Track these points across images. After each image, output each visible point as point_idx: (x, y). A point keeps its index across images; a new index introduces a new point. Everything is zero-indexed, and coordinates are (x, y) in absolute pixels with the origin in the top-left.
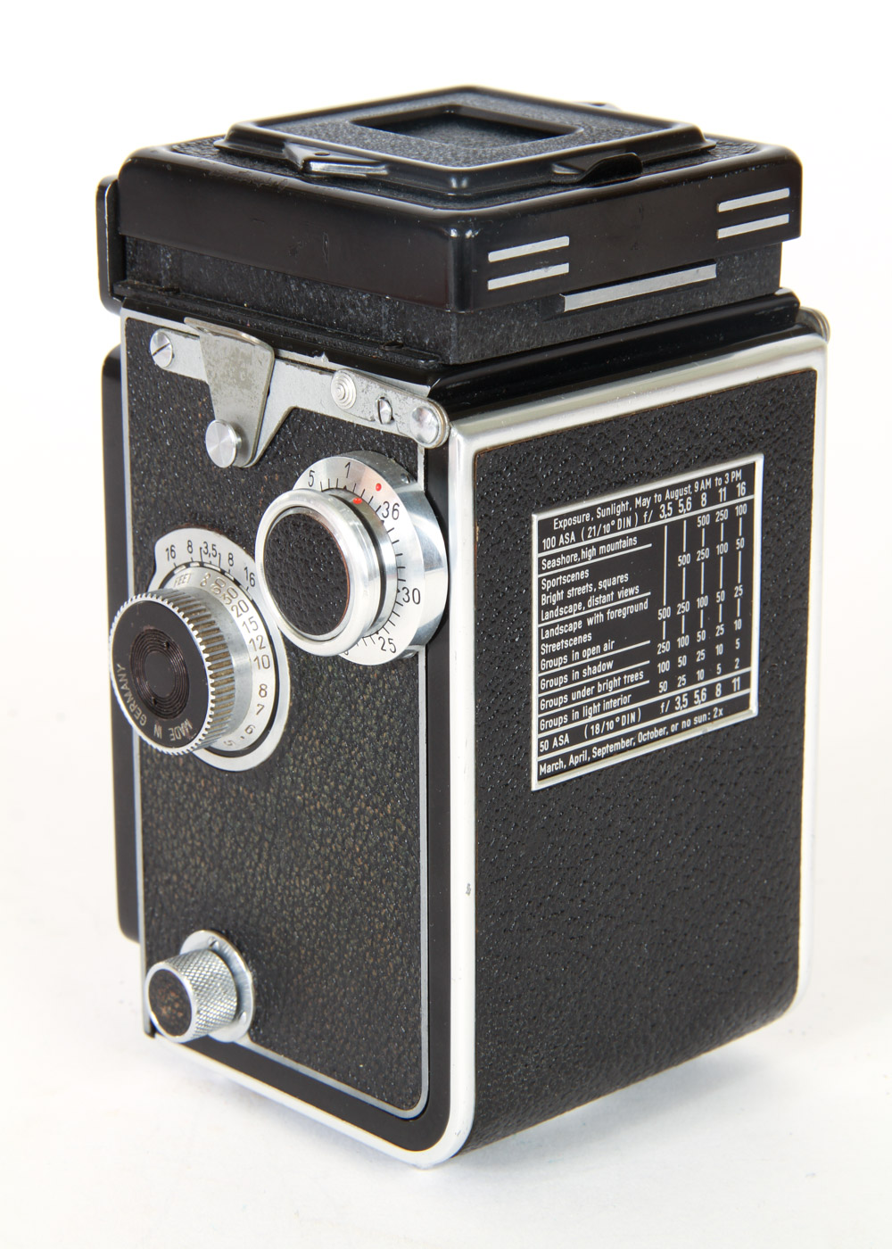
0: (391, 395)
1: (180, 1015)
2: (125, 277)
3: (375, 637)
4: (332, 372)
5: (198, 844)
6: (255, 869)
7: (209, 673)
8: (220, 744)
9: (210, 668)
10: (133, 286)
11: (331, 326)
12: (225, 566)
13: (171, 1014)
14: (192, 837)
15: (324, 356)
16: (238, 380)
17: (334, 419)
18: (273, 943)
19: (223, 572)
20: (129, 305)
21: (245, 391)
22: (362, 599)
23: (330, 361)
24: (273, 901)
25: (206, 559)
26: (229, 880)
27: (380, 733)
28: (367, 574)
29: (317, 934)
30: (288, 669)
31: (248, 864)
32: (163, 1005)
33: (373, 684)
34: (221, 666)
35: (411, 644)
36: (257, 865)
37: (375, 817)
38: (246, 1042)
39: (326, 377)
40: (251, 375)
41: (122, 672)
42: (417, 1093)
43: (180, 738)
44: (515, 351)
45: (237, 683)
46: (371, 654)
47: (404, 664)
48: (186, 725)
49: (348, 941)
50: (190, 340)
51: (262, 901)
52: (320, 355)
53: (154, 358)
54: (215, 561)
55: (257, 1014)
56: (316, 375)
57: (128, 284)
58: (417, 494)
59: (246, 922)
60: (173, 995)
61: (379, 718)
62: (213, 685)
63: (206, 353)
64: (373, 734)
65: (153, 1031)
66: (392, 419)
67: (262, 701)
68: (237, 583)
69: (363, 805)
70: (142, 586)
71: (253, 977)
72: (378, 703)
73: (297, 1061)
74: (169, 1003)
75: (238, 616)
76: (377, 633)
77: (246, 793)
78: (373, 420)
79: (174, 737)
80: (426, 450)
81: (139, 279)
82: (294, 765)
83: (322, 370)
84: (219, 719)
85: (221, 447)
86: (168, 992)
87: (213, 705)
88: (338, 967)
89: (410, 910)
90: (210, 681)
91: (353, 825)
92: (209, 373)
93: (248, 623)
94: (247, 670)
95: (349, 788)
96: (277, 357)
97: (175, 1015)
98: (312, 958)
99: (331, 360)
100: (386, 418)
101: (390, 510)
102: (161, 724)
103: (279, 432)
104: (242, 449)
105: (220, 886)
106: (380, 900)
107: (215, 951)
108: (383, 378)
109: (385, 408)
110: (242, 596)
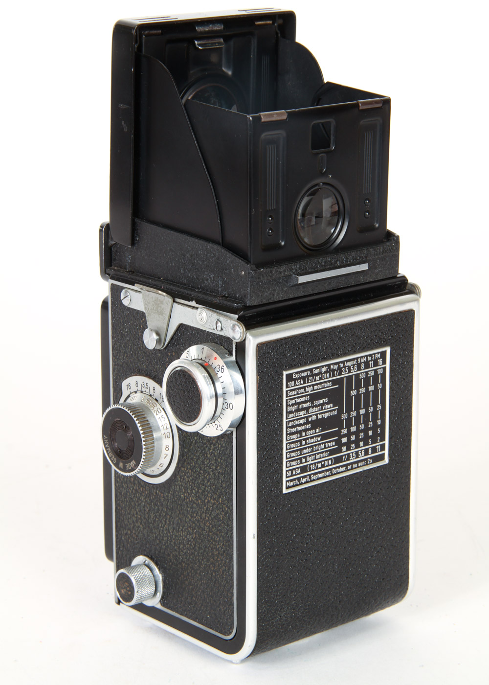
0: (221, 319)
1: (130, 593)
2: (111, 266)
3: (214, 424)
4: (197, 308)
5: (139, 517)
6: (163, 528)
7: (143, 439)
8: (148, 471)
9: (143, 437)
10: (114, 270)
11: (198, 288)
12: (152, 393)
13: (126, 593)
14: (137, 514)
15: (194, 301)
16: (158, 311)
17: (198, 329)
18: (171, 561)
19: (151, 395)
20: (112, 278)
21: (160, 316)
22: (207, 407)
23: (197, 303)
24: (171, 542)
25: (143, 389)
26: (152, 533)
27: (216, 467)
28: (209, 397)
29: (190, 556)
30: (178, 438)
31: (160, 525)
32: (122, 588)
33: (214, 445)
34: (148, 436)
35: (229, 427)
36: (164, 526)
37: (214, 504)
38: (159, 606)
39: (195, 310)
40: (163, 309)
41: (106, 439)
42: (232, 628)
43: (130, 468)
44: (276, 300)
45: (155, 444)
46: (212, 432)
47: (226, 436)
48: (133, 462)
49: (203, 560)
50: (137, 293)
51: (167, 542)
52: (192, 301)
53: (123, 301)
54: (147, 390)
55: (164, 593)
56: (190, 309)
57: (112, 269)
58: (232, 362)
59: (160, 552)
60: (126, 584)
61: (216, 460)
62: (144, 445)
63: (144, 299)
64: (214, 467)
65: (119, 602)
66: (222, 329)
67: (167, 452)
68: (156, 400)
69: (209, 499)
70: (116, 401)
71: (162, 577)
72: (216, 454)
73: (181, 614)
74: (125, 588)
75: (157, 415)
76: (214, 422)
77: (160, 494)
78: (214, 329)
79: (128, 468)
80: (236, 343)
81: (117, 267)
82: (180, 481)
83: (193, 307)
84: (147, 460)
85: (150, 340)
86: (124, 583)
87: (144, 454)
88: (198, 572)
89: (229, 546)
90: (143, 443)
91: (205, 508)
92: (145, 308)
93: (161, 418)
94: (160, 439)
95: (204, 491)
96: (174, 301)
97: (128, 593)
98: (188, 567)
100: (219, 329)
101: (220, 369)
102: (122, 462)
103: (175, 334)
104: (159, 341)
105: (148, 536)
106: (216, 541)
107: (146, 565)
108: (218, 311)
109: (219, 324)
110: (159, 406)
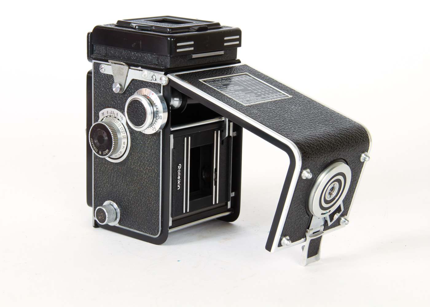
0: (155, 74)
1: (103, 218)
2: (93, 54)
3: (151, 127)
4: (142, 71)
5: (107, 181)
6: (121, 185)
7: (113, 138)
8: (113, 156)
10: (95, 56)
11: (141, 61)
12: (116, 116)
13: (101, 218)
14: (106, 179)
15: (140, 67)
16: (120, 74)
17: (142, 81)
18: (125, 201)
19: (115, 117)
20: (95, 59)
21: (122, 76)
22: (149, 118)
24: (125, 192)
25: (111, 115)
26: (115, 188)
27: (151, 151)
28: (150, 112)
29: (135, 198)
30: (130, 138)
31: (119, 184)
32: (99, 216)
33: (150, 140)
34: (115, 137)
35: (159, 129)
36: (121, 184)
37: (150, 169)
38: (118, 225)
39: (141, 72)
40: (123, 72)
41: (92, 140)
42: (158, 232)
43: (105, 154)
45: (119, 141)
46: (150, 131)
47: (157, 134)
48: (107, 150)
49: (143, 198)
50: (109, 66)
51: (123, 192)
52: (139, 67)
53: (100, 70)
54: (113, 115)
55: (120, 218)
56: (138, 71)
57: (93, 55)
58: (161, 96)
59: (119, 197)
60: (102, 214)
61: (151, 147)
62: (114, 141)
63: (112, 68)
64: (150, 151)
66: (156, 80)
67: (124, 146)
68: (118, 119)
69: (147, 167)
70: (96, 120)
71: (120, 210)
72: (151, 144)
73: (130, 228)
74: (101, 216)
75: (119, 127)
77: (119, 167)
78: (151, 80)
79: (104, 154)
80: (163, 86)
81: (96, 54)
82: (131, 160)
83: (140, 70)
84: (115, 149)
85: (116, 88)
86: (101, 213)
88: (140, 205)
89: (157, 190)
90: (113, 140)
91: (144, 172)
92: (113, 73)
93: (121, 128)
94: (121, 139)
95: (144, 164)
96: (129, 68)
97: (102, 218)
98: (134, 203)
99: (142, 68)
100: (154, 79)
101: (155, 99)
102: (101, 151)
103: (129, 85)
104: (121, 89)
105: (112, 190)
106: (150, 188)
107: (111, 205)
108: (154, 71)
109: (154, 77)
110: (120, 122)
